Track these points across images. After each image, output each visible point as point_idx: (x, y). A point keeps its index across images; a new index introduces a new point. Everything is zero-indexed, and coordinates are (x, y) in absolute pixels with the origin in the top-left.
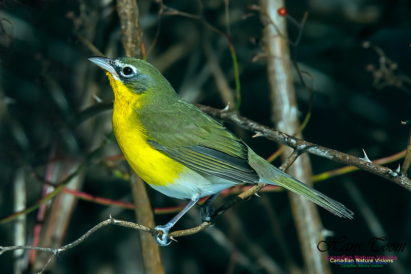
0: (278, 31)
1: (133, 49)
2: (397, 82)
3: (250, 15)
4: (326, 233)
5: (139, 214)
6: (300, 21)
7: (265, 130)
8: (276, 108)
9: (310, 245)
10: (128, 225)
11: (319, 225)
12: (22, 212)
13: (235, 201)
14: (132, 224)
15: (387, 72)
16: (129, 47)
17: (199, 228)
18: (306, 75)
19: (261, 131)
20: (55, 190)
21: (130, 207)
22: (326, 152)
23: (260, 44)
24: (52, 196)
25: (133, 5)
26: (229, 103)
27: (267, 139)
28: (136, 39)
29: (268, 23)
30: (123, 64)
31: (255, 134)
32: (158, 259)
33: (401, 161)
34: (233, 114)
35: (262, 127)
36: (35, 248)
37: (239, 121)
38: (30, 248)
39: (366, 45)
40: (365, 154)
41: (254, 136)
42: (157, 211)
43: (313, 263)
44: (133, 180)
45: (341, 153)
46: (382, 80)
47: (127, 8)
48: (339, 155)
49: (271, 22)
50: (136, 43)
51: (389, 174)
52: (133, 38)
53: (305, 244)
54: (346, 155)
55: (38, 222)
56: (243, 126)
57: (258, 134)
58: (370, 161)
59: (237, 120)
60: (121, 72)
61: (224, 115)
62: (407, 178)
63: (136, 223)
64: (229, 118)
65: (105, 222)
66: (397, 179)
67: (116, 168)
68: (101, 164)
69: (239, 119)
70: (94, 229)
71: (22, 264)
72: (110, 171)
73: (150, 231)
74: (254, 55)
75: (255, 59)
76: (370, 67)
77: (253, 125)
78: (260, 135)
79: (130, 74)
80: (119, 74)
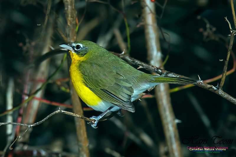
0: (151, 10)
1: (72, 21)
2: (216, 38)
3: (136, 2)
4: (177, 121)
5: (75, 111)
6: (162, 5)
7: (144, 65)
8: (149, 53)
9: (168, 128)
10: (69, 114)
11: (173, 117)
12: (10, 110)
14: (71, 114)
15: (211, 32)
16: (69, 19)
18: (166, 35)
19: (142, 65)
20: (28, 98)
21: (70, 107)
23: (141, 18)
24: (27, 101)
26: (124, 50)
27: (145, 69)
28: (73, 15)
29: (145, 6)
30: (76, 44)
31: (139, 67)
32: (85, 136)
33: (219, 81)
34: (127, 56)
35: (143, 63)
36: (18, 124)
38: (16, 124)
39: (199, 17)
40: (199, 78)
42: (85, 109)
43: (170, 138)
44: (72, 92)
46: (208, 37)
49: (147, 6)
50: (73, 18)
51: (212, 88)
52: (71, 15)
53: (166, 127)
55: (20, 115)
56: (132, 63)
59: (129, 59)
60: (75, 49)
61: (122, 56)
62: (222, 91)
63: (74, 113)
64: (124, 58)
65: (57, 112)
66: (217, 91)
67: (62, 85)
68: (54, 83)
69: (130, 59)
70: (51, 115)
71: (11, 138)
72: (59, 87)
73: (81, 117)
74: (138, 24)
75: (138, 26)
76: (201, 30)
77: (138, 62)
78: (142, 67)
79: (79, 48)
80: (74, 50)
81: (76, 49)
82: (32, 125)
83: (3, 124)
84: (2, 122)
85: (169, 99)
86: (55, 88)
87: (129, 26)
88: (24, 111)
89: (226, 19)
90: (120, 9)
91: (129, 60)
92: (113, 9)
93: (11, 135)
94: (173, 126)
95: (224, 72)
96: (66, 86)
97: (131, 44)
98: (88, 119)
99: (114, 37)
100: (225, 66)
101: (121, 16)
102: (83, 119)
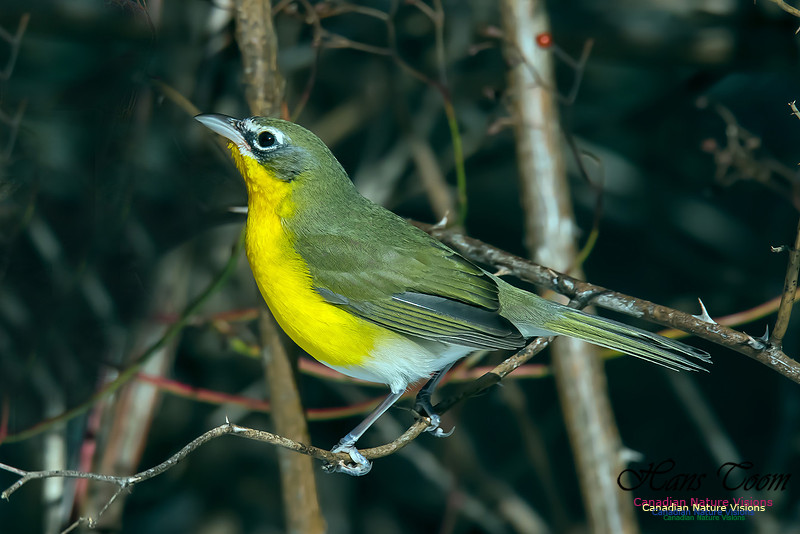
0: (537, 77)
1: (268, 113)
2: (759, 172)
3: (486, 46)
5: (278, 420)
6: (577, 56)
7: (515, 263)
8: (533, 222)
9: (597, 479)
11: (615, 441)
12: (59, 418)
13: (461, 396)
14: (267, 436)
15: (742, 154)
16: (260, 108)
17: (394, 446)
18: (590, 159)
19: (508, 265)
20: (119, 377)
21: (263, 408)
22: (630, 305)
23: (503, 100)
24: (115, 386)
25: (266, 29)
27: (519, 279)
28: (273, 92)
29: (517, 62)
30: (259, 126)
31: (497, 270)
32: (314, 504)
33: (772, 319)
34: (456, 233)
35: (511, 258)
36: (85, 475)
37: (467, 245)
38: (77, 475)
39: (702, 102)
40: (704, 308)
42: (314, 415)
43: (605, 511)
44: (267, 357)
45: (659, 306)
46: (732, 169)
47: (256, 35)
48: (655, 310)
49: (524, 60)
50: (273, 101)
51: (749, 346)
52: (266, 92)
53: (589, 477)
54: (668, 309)
55: (89, 436)
56: (474, 256)
57: (503, 271)
58: (713, 322)
59: (463, 244)
60: (255, 142)
61: (440, 234)
62: (781, 352)
64: (448, 239)
65: (218, 431)
66: (763, 355)
67: (235, 334)
68: (207, 326)
69: (467, 243)
70: (197, 442)
71: (59, 514)
72: (223, 340)
73: (301, 449)
74: (492, 121)
75: (494, 129)
76: (710, 145)
77: (493, 253)
78: (508, 272)
79: (270, 145)
80: (252, 145)
81: (256, 144)
82: (131, 480)
83: (33, 475)
84: (30, 471)
85: (601, 379)
86: (209, 345)
87: (462, 130)
88: (103, 422)
89: (794, 108)
90: (432, 74)
91: (462, 247)
92: (407, 73)
93: (59, 502)
94: (612, 472)
95: (787, 290)
96: (249, 335)
97: (470, 192)
98: (323, 453)
99: (411, 169)
100: (790, 271)
101: (436, 97)
102: (306, 453)
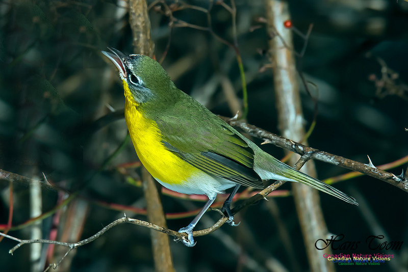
0: (284, 43)
2: (398, 91)
3: (258, 27)
4: (330, 237)
6: (305, 32)
7: (273, 137)
8: (282, 116)
10: (142, 224)
12: (37, 218)
13: (245, 205)
14: (146, 224)
15: (389, 82)
17: (210, 230)
18: (311, 85)
19: (269, 138)
20: (70, 196)
22: (332, 159)
23: (267, 55)
24: (67, 201)
25: (145, 18)
26: (238, 112)
28: (148, 50)
29: (274, 35)
31: (264, 141)
33: (405, 167)
34: (242, 122)
35: (271, 135)
36: (52, 242)
37: (248, 128)
38: (48, 242)
39: (368, 55)
40: (370, 160)
41: (262, 144)
42: (170, 216)
44: (145, 186)
45: (347, 159)
46: (384, 89)
47: (139, 21)
48: (345, 161)
49: (278, 34)
51: (393, 179)
52: (145, 50)
54: (352, 161)
55: (55, 227)
56: (252, 134)
57: (267, 141)
58: (374, 167)
59: (246, 128)
61: (234, 123)
63: (149, 222)
64: (238, 126)
65: (120, 220)
66: (401, 184)
70: (110, 226)
71: (38, 267)
73: (163, 230)
74: (261, 66)
75: (263, 70)
76: (373, 77)
77: (262, 132)
78: (268, 142)
82: (76, 245)
83: (25, 241)
85: (317, 198)
87: (246, 69)
88: (61, 220)
92: (217, 40)
93: (38, 261)
98: (174, 233)
99: (219, 90)
101: (232, 53)
102: (166, 232)
